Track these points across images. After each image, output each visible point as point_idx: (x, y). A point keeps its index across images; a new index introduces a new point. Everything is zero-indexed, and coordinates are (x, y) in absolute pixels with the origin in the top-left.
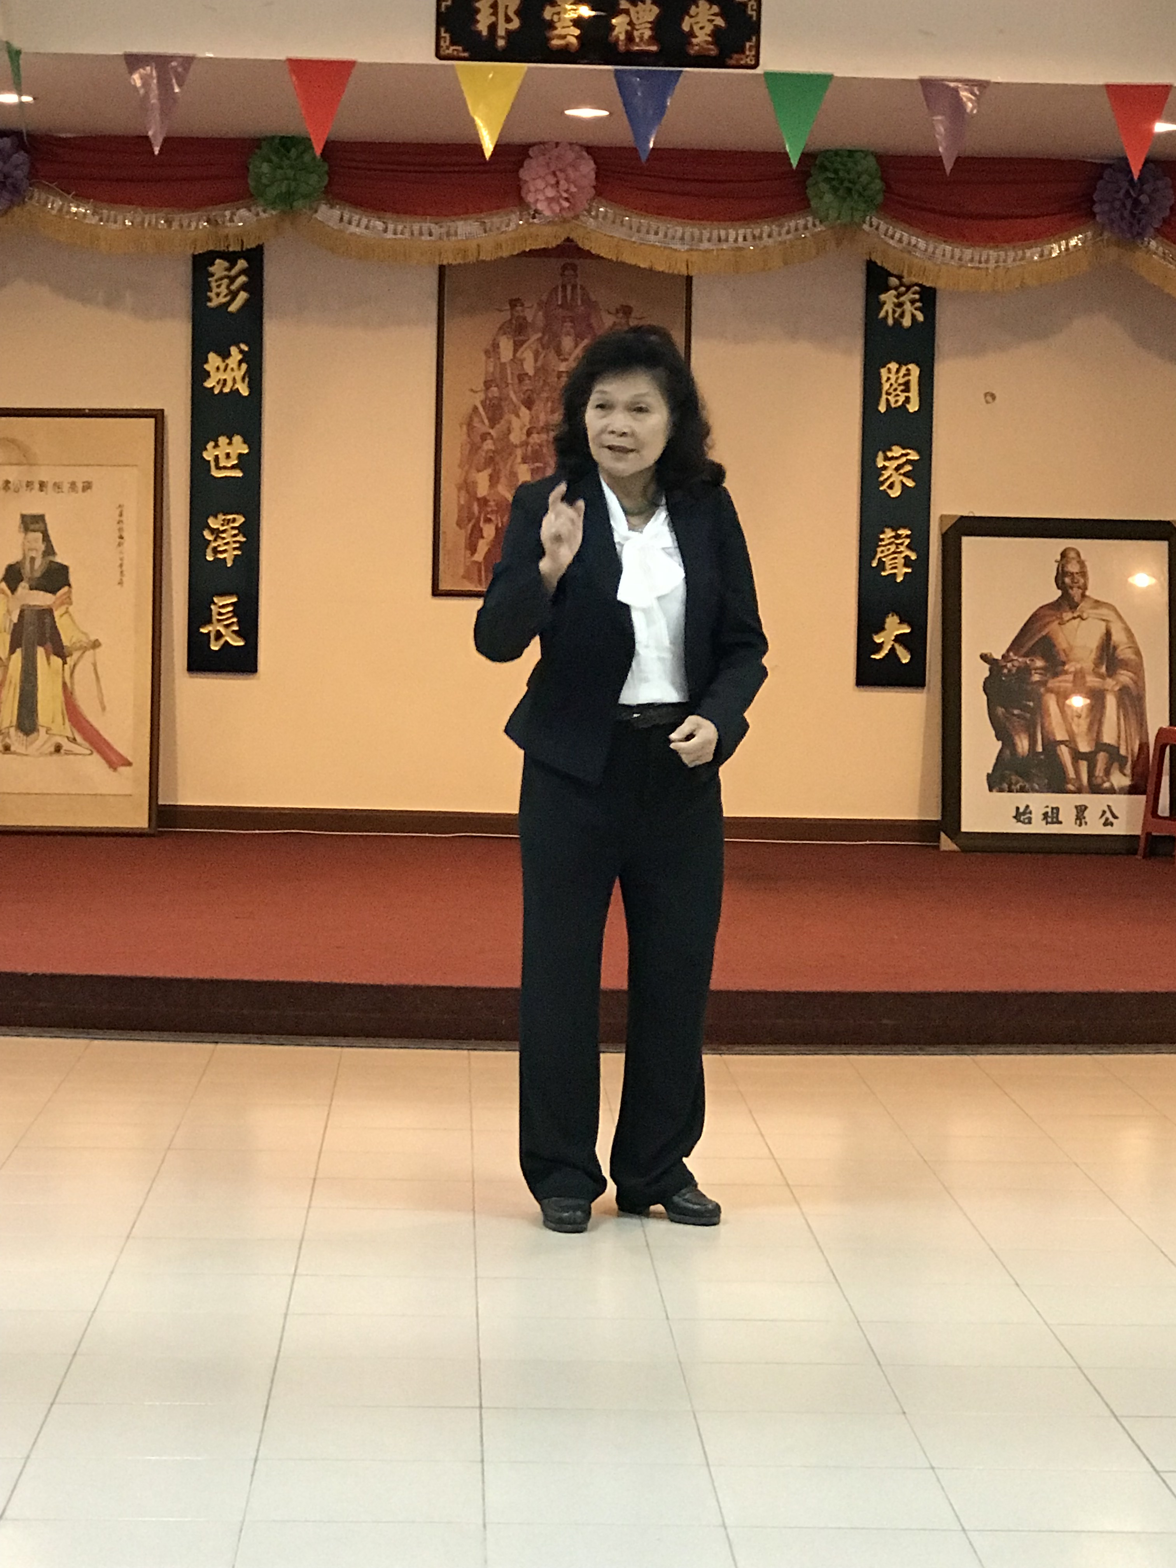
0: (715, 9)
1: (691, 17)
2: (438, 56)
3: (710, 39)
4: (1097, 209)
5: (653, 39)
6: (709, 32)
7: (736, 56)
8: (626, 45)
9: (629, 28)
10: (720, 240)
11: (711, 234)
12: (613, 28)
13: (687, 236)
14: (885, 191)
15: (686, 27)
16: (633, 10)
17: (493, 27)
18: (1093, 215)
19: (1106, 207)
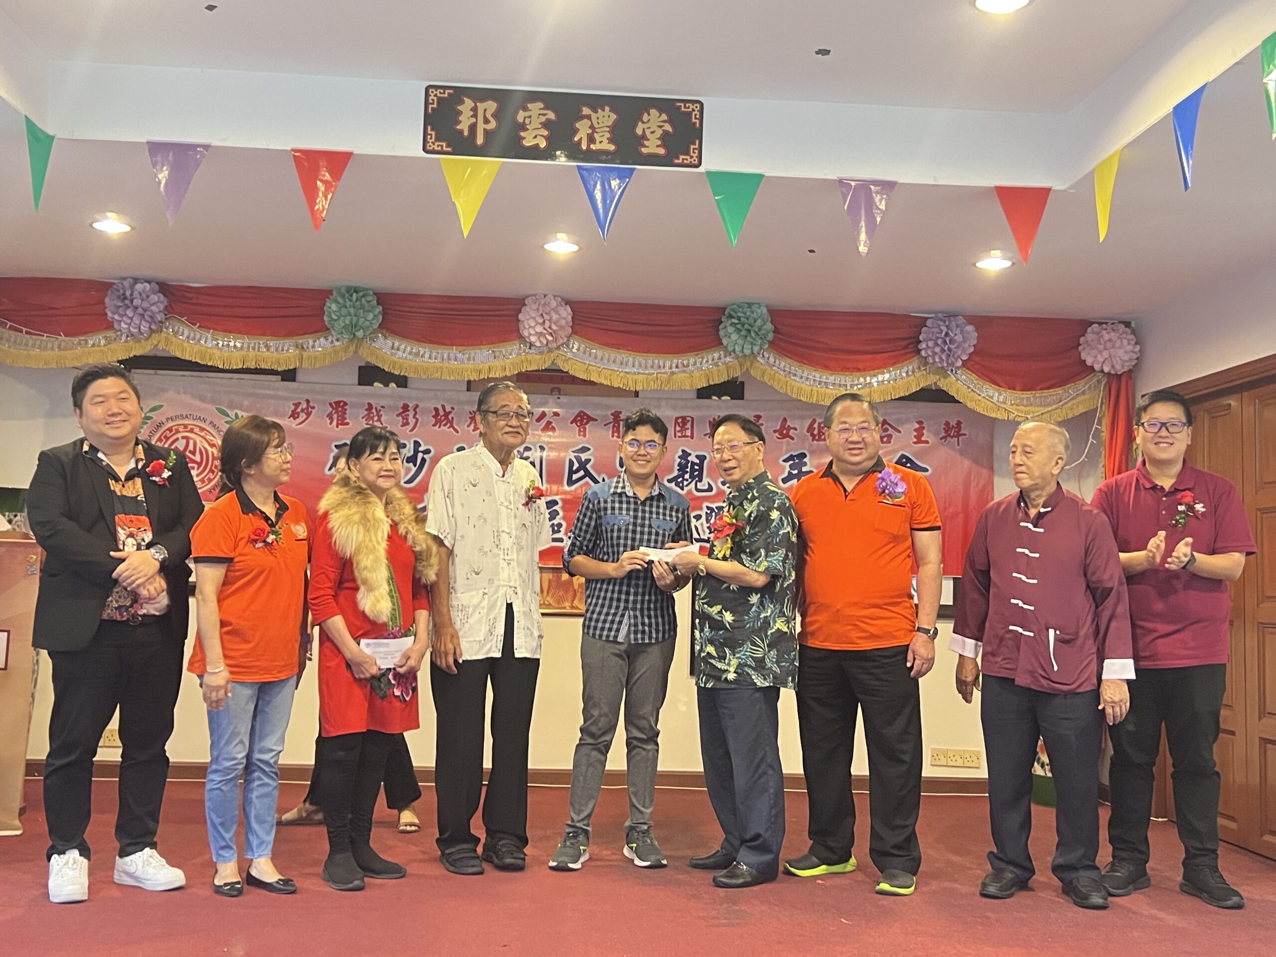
0: (664, 117)
1: (643, 122)
2: (425, 150)
3: (659, 142)
4: (923, 346)
5: (611, 141)
6: (658, 136)
7: (682, 157)
8: (588, 146)
9: (590, 131)
10: (659, 367)
11: (653, 362)
12: (576, 131)
13: (637, 364)
14: (774, 332)
15: (639, 131)
16: (594, 116)
17: (473, 128)
18: (918, 351)
19: (931, 344)
